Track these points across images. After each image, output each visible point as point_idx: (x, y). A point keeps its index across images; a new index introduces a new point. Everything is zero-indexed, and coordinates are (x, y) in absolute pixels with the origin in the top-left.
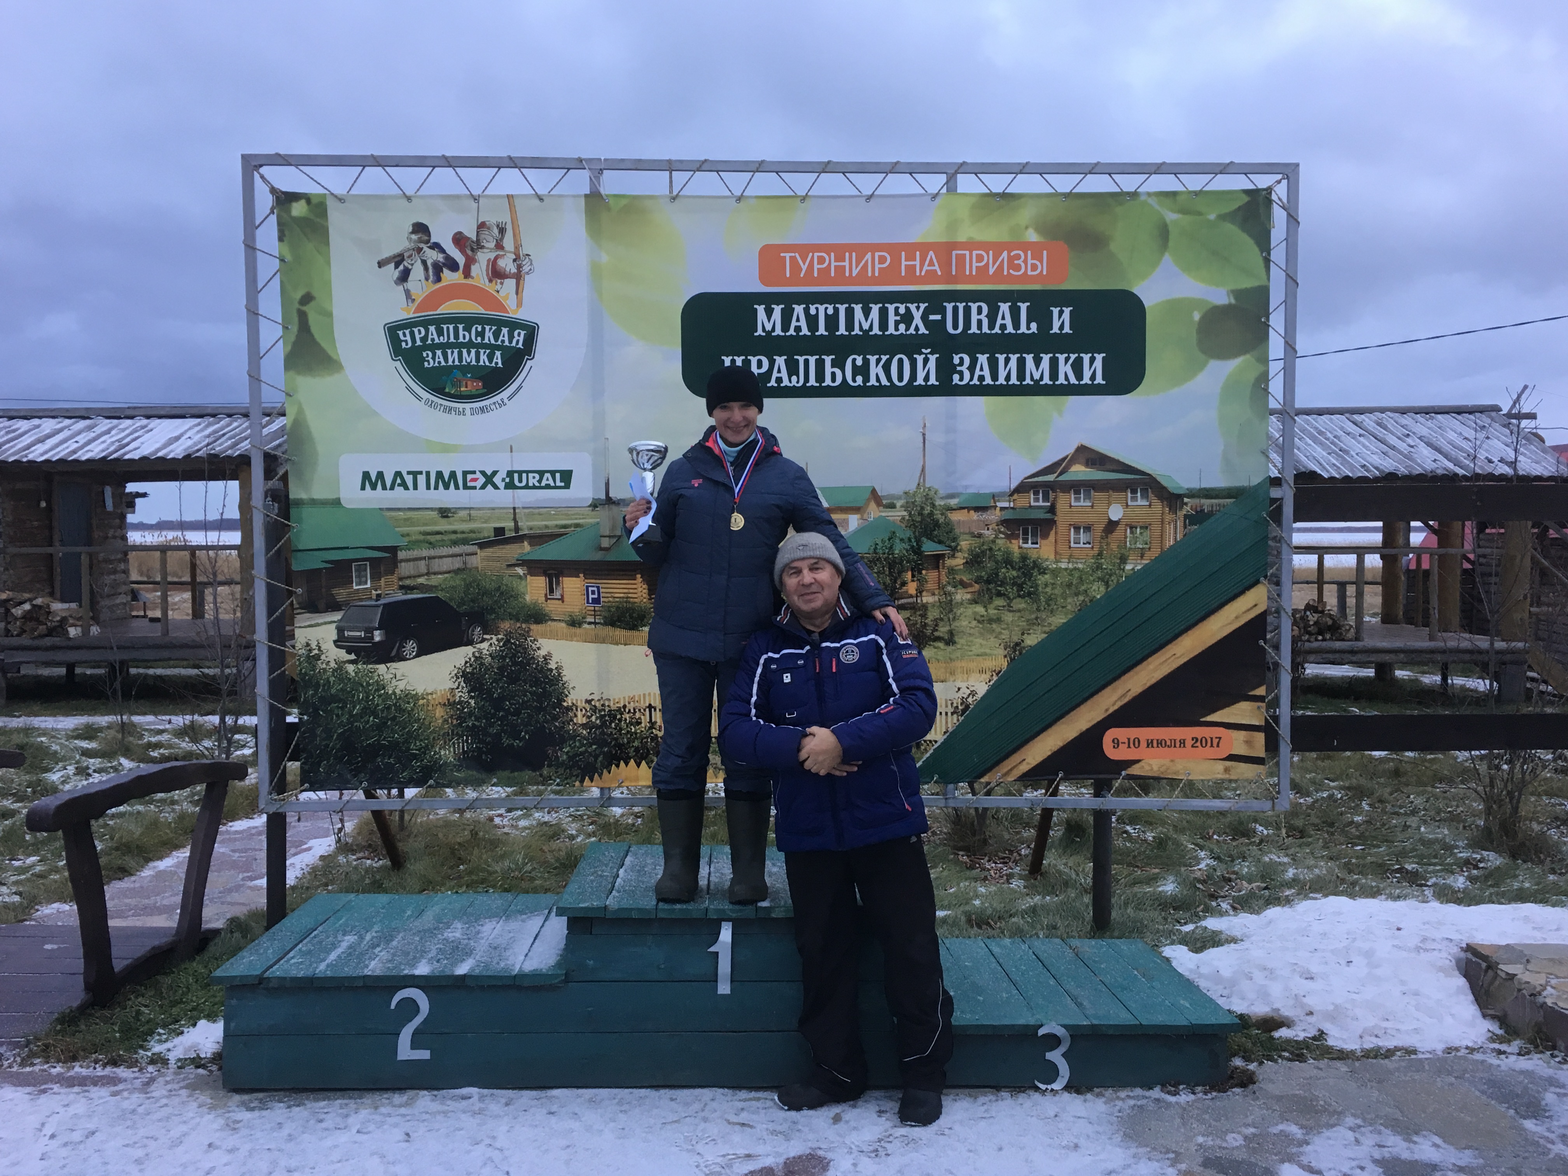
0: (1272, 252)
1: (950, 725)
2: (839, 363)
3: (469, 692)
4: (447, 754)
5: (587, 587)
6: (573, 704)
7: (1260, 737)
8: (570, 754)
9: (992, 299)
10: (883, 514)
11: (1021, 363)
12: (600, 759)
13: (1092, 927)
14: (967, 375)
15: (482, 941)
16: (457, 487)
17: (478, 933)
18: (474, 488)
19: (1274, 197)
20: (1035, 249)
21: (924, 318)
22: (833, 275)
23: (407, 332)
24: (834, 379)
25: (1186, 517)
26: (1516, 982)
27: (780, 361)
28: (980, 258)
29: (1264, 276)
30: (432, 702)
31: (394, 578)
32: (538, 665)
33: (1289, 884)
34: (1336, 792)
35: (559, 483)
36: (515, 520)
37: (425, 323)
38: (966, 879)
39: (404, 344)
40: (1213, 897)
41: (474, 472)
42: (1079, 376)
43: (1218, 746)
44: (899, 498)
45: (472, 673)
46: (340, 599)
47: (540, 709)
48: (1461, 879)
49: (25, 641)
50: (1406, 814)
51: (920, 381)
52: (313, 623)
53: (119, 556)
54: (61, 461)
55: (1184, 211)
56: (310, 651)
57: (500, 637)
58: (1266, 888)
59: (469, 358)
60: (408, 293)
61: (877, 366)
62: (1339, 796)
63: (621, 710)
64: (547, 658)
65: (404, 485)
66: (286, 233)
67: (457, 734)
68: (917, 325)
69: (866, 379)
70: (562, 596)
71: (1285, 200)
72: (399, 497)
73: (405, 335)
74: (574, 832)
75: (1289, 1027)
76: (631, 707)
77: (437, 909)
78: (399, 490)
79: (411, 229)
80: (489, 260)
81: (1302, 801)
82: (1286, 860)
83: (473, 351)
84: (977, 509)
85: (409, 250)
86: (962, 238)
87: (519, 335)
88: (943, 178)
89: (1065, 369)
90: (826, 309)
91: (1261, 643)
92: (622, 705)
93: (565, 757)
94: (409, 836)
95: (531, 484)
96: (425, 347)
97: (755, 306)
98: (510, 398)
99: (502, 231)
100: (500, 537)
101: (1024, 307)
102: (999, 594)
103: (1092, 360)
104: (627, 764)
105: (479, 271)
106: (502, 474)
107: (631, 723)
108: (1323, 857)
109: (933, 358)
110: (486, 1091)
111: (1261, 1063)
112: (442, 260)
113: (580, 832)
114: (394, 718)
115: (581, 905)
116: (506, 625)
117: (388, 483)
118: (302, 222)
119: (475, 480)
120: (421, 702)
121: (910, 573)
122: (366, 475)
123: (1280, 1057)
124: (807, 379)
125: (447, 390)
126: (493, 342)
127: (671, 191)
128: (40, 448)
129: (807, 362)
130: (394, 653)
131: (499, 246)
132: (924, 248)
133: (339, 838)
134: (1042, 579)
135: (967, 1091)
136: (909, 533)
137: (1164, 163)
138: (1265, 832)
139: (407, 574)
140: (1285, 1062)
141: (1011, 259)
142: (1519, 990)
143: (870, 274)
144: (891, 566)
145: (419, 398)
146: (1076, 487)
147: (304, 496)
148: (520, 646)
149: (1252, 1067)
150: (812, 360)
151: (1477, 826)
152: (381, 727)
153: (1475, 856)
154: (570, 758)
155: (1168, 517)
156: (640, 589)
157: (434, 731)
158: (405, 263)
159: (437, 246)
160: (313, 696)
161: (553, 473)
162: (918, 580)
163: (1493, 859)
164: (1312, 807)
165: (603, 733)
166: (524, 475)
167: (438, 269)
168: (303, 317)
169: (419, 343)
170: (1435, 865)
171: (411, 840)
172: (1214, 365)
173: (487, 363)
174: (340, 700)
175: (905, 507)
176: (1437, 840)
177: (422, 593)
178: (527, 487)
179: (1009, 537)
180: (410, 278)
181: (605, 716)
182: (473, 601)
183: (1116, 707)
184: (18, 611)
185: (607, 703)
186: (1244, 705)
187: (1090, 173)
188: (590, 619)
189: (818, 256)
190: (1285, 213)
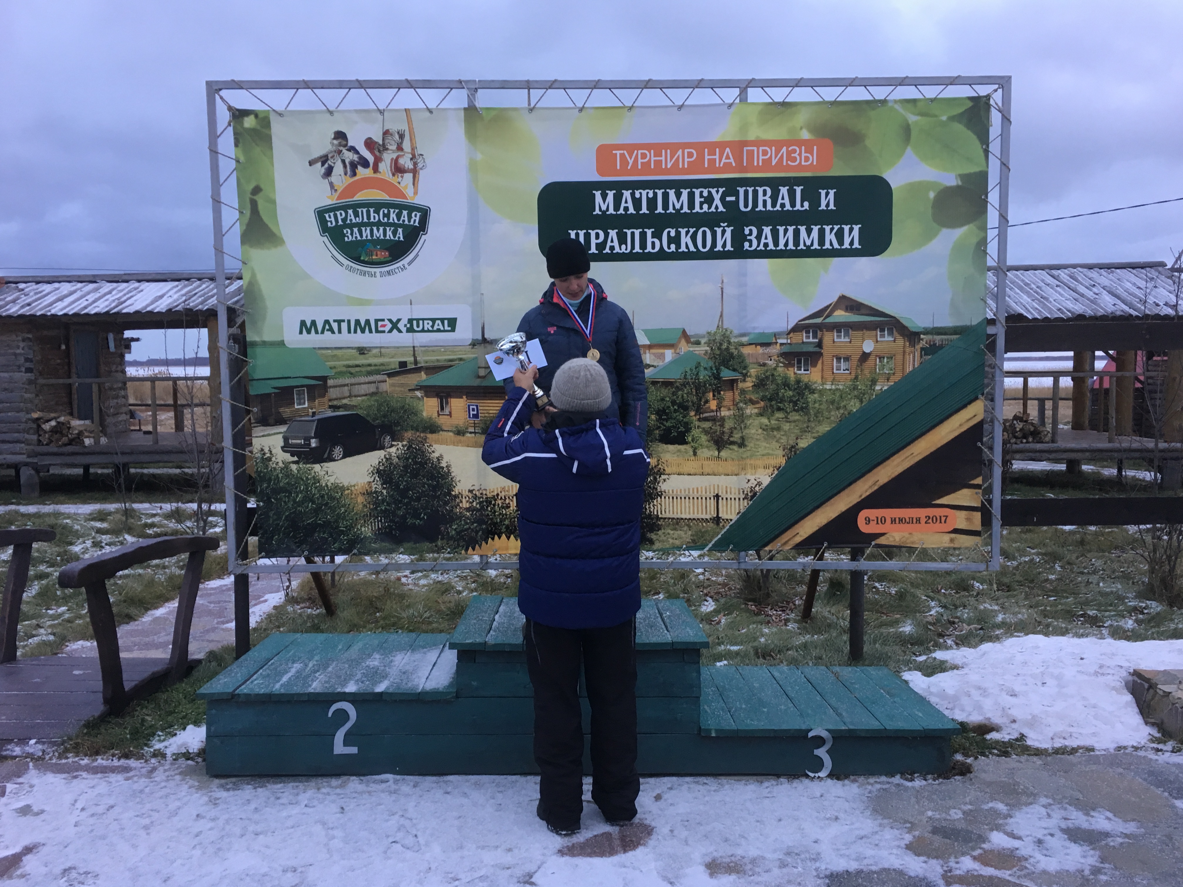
0: (990, 145)
1: (742, 507)
2: (657, 235)
3: (382, 485)
4: (367, 531)
5: (469, 406)
6: (459, 493)
7: (978, 515)
8: (458, 530)
9: (774, 184)
10: (691, 349)
11: (797, 233)
12: (480, 533)
13: (849, 658)
14: (755, 243)
15: (395, 668)
16: (371, 331)
17: (391, 661)
18: (384, 332)
19: (992, 102)
20: (807, 145)
21: (722, 199)
22: (652, 167)
23: (332, 214)
24: (653, 247)
25: (922, 349)
26: (1171, 698)
27: (613, 233)
28: (765, 153)
29: (985, 164)
30: (355, 492)
31: (326, 399)
32: (432, 464)
33: (999, 626)
34: (1035, 557)
35: (447, 328)
36: (414, 355)
37: (345, 208)
38: (754, 623)
39: (329, 224)
40: (941, 635)
41: (383, 320)
42: (841, 242)
43: (945, 522)
44: (703, 337)
45: (384, 471)
46: (285, 416)
47: (434, 497)
48: (1130, 622)
49: (53, 448)
50: (1088, 573)
52: (266, 433)
53: (120, 385)
54: (76, 315)
55: (922, 114)
56: (264, 454)
57: (405, 443)
58: (981, 629)
59: (378, 233)
60: (332, 185)
61: (686, 236)
62: (1038, 560)
63: (495, 498)
64: (439, 459)
65: (331, 330)
66: (241, 141)
67: (374, 516)
68: (717, 205)
69: (678, 246)
70: (450, 413)
71: (1000, 104)
72: (327, 339)
73: (330, 217)
74: (461, 589)
75: (997, 731)
76: (502, 495)
77: (360, 645)
78: (328, 334)
79: (333, 136)
80: (392, 159)
81: (1009, 564)
82: (996, 608)
83: (381, 229)
84: (763, 345)
85: (331, 152)
86: (752, 136)
87: (416, 216)
88: (737, 91)
89: (830, 237)
90: (648, 193)
91: (979, 444)
92: (495, 493)
93: (454, 532)
94: (339, 591)
95: (426, 329)
96: (345, 226)
97: (594, 192)
98: (410, 264)
99: (402, 136)
100: (403, 369)
101: (798, 190)
102: (779, 409)
103: (851, 230)
104: (500, 538)
105: (385, 167)
106: (404, 321)
107: (503, 507)
108: (1024, 605)
109: (729, 230)
110: (398, 777)
111: (976, 758)
112: (356, 159)
113: (465, 588)
114: (327, 503)
115: (467, 641)
116: (409, 434)
117: (320, 329)
118: (253, 132)
119: (384, 326)
120: (346, 492)
121: (711, 394)
122: (303, 323)
123: (990, 753)
124: (633, 247)
125: (362, 258)
126: (396, 221)
127: (529, 104)
128: (60, 305)
129: (633, 234)
130: (326, 456)
131: (400, 148)
132: (722, 145)
133: (288, 593)
134: (811, 398)
135: (755, 777)
136: (711, 364)
137: (907, 77)
138: (981, 587)
139: (334, 397)
140: (994, 757)
141: (789, 153)
142: (1173, 704)
143: (681, 166)
144: (698, 388)
145: (342, 265)
146: (838, 327)
147: (257, 339)
148: (419, 450)
149: (969, 760)
150: (637, 232)
151: (1143, 582)
152: (317, 511)
153: (1141, 604)
154: (458, 533)
155: (908, 350)
157: (356, 514)
158: (329, 162)
159: (352, 149)
160: (267, 488)
161: (442, 320)
162: (718, 399)
163: (1155, 607)
164: (1017, 568)
165: (482, 515)
166: (421, 322)
167: (354, 166)
168: (254, 205)
169: (340, 223)
170: (1110, 611)
171: (340, 594)
172: (945, 232)
173: (392, 238)
174: (286, 491)
175: (708, 344)
176: (1112, 592)
177: (346, 410)
178: (423, 331)
179: (786, 366)
180: (333, 174)
181: (483, 502)
182: (385, 416)
183: (868, 493)
184: (47, 427)
185: (484, 492)
186: (965, 492)
187: (850, 86)
188: (472, 430)
189: (642, 154)
190: (1000, 115)
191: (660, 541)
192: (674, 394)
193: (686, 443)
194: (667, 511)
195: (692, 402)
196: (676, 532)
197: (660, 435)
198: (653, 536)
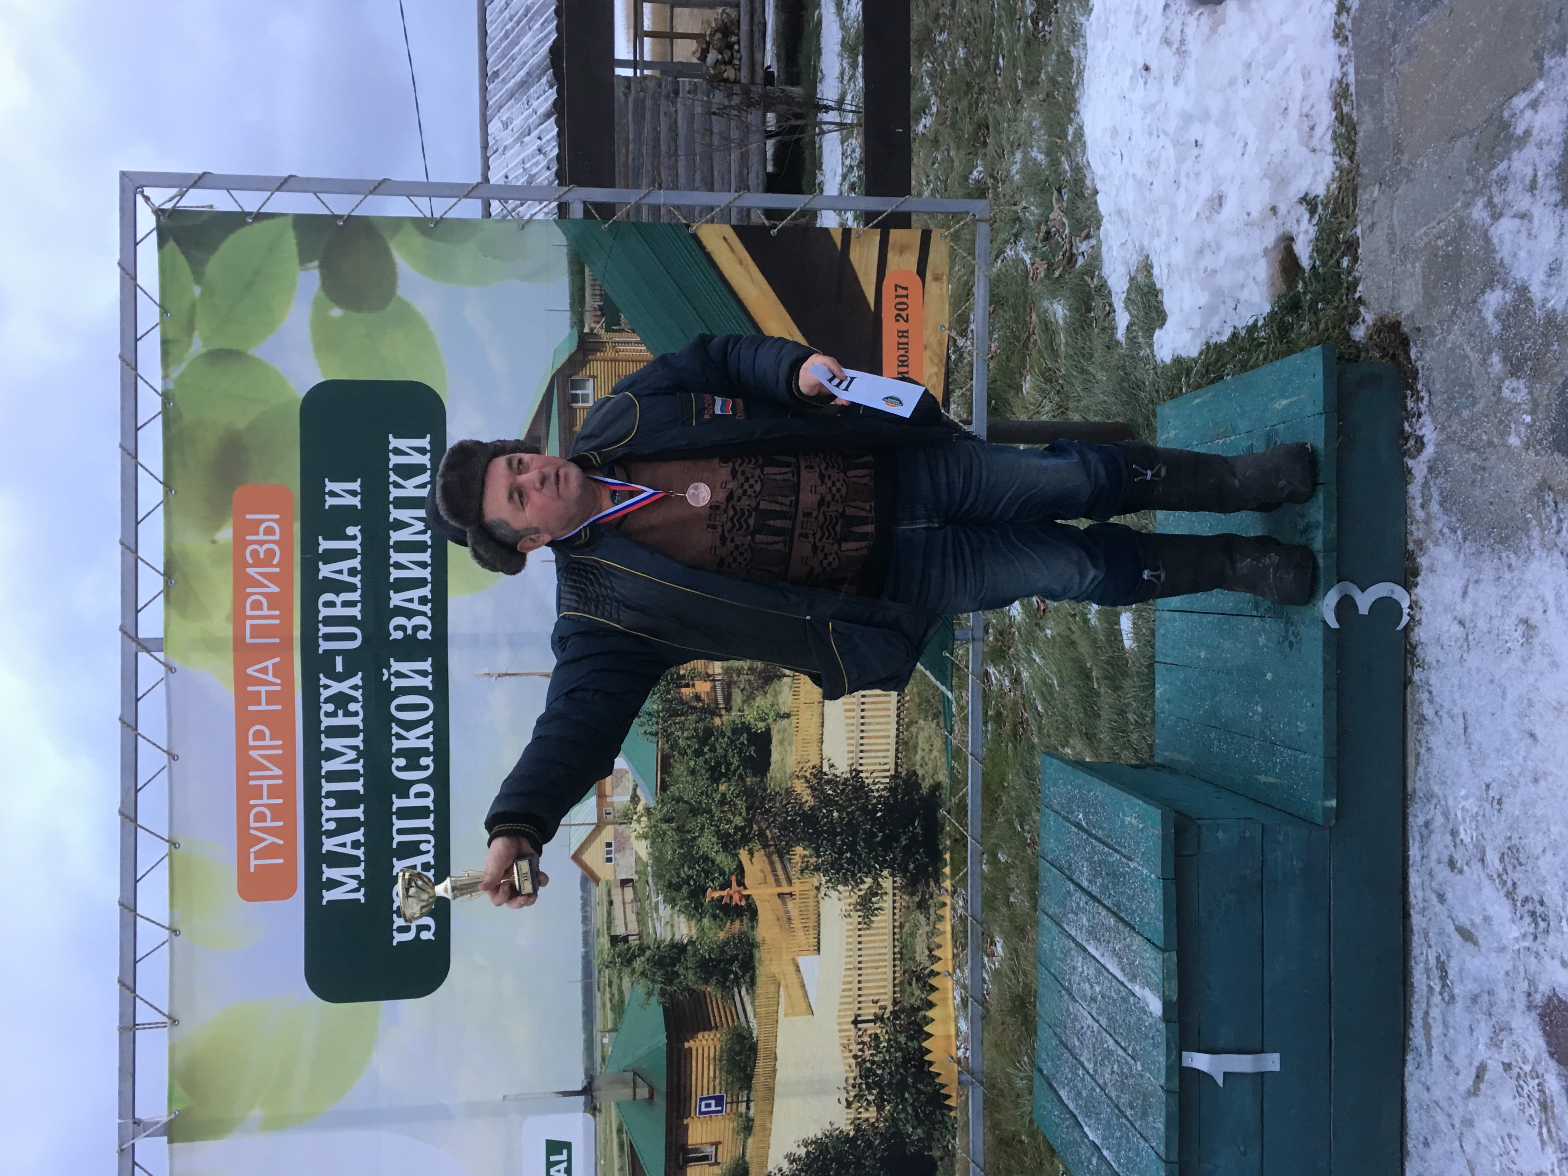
0: (247, 210)
2: (403, 789)
6: (851, 1123)
7: (896, 235)
8: (916, 1123)
9: (313, 587)
11: (403, 547)
12: (921, 1086)
14: (418, 620)
19: (169, 206)
20: (243, 530)
21: (340, 678)
22: (280, 801)
24: (425, 795)
25: (608, 330)
28: (257, 605)
29: (282, 219)
32: (801, 1170)
33: (1055, 163)
34: (924, 68)
40: (1071, 259)
42: (420, 469)
43: (906, 289)
51: (427, 682)
55: (190, 328)
58: (1059, 191)
61: (406, 739)
62: (929, 64)
63: (860, 1062)
64: (792, 1159)
68: (351, 688)
69: (424, 752)
70: (712, 1144)
71: (173, 191)
75: (1292, 239)
76: (855, 1048)
81: (934, 109)
82: (1019, 156)
86: (227, 630)
89: (410, 488)
90: (328, 808)
91: (774, 232)
92: (853, 1061)
93: (919, 1131)
97: (324, 903)
101: (325, 545)
103: (398, 452)
104: (928, 1051)
108: (1015, 110)
109: (396, 666)
111: (1361, 302)
121: (683, 690)
123: (1349, 273)
124: (425, 830)
129: (401, 831)
132: (242, 681)
137: (121, 356)
138: (980, 168)
140: (1359, 269)
141: (258, 563)
143: (280, 752)
144: (675, 714)
150: (398, 824)
154: (920, 1123)
155: (609, 353)
156: (704, 1042)
162: (692, 679)
164: (943, 101)
165: (890, 1085)
172: (402, 291)
181: (867, 1084)
185: (851, 1081)
186: (855, 255)
187: (136, 457)
188: (743, 1108)
189: (255, 821)
190: (191, 191)
191: (935, 773)
192: (684, 753)
193: (768, 730)
194: (883, 761)
195: (697, 722)
196: (920, 744)
197: (755, 775)
198: (926, 785)
